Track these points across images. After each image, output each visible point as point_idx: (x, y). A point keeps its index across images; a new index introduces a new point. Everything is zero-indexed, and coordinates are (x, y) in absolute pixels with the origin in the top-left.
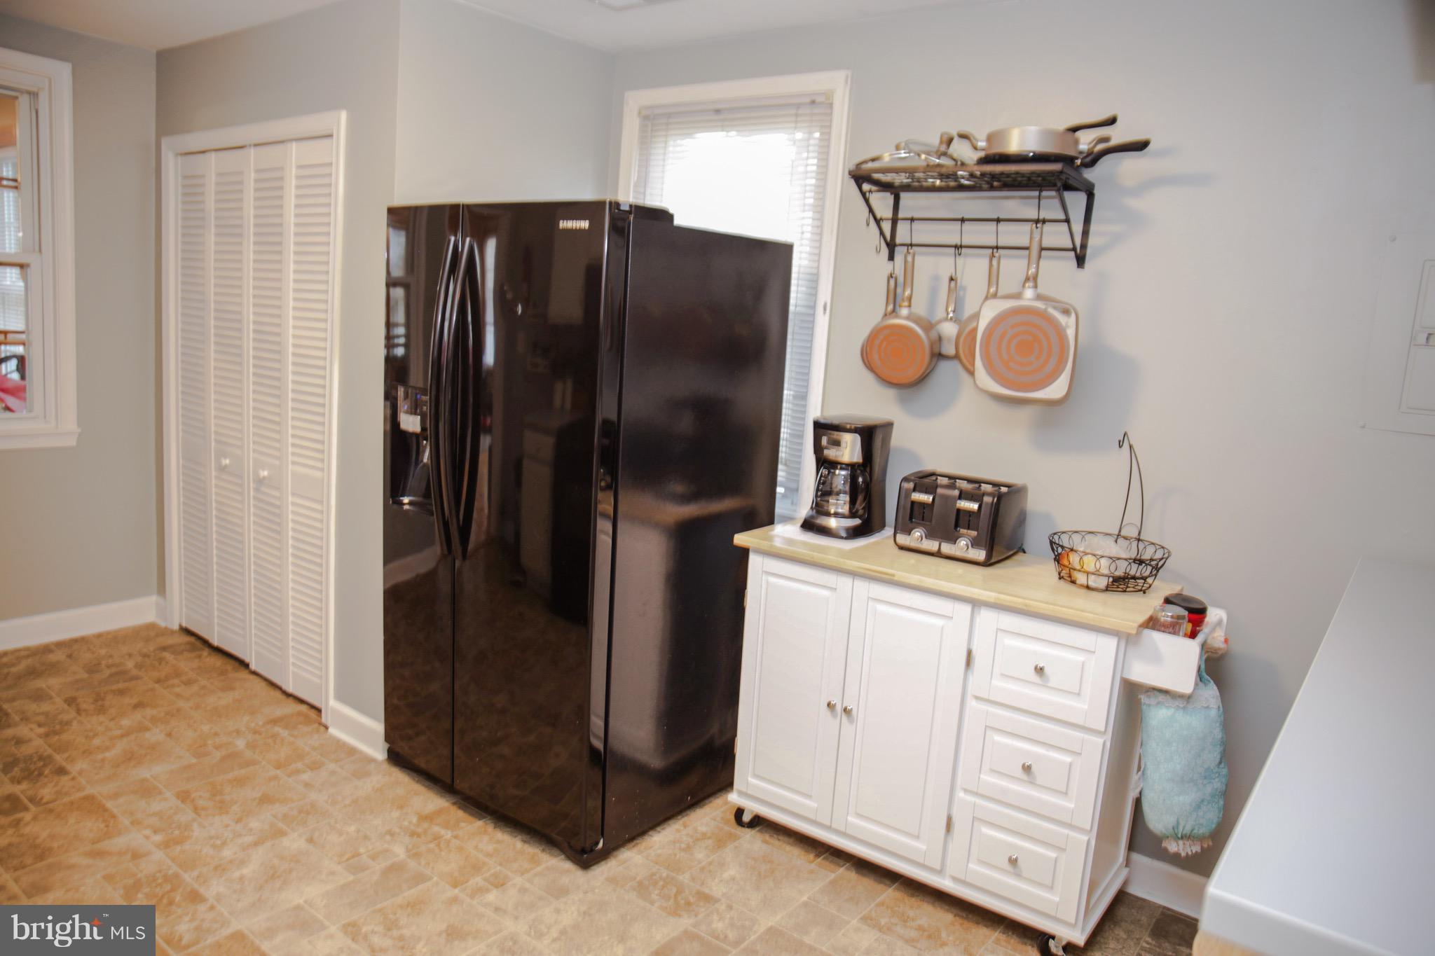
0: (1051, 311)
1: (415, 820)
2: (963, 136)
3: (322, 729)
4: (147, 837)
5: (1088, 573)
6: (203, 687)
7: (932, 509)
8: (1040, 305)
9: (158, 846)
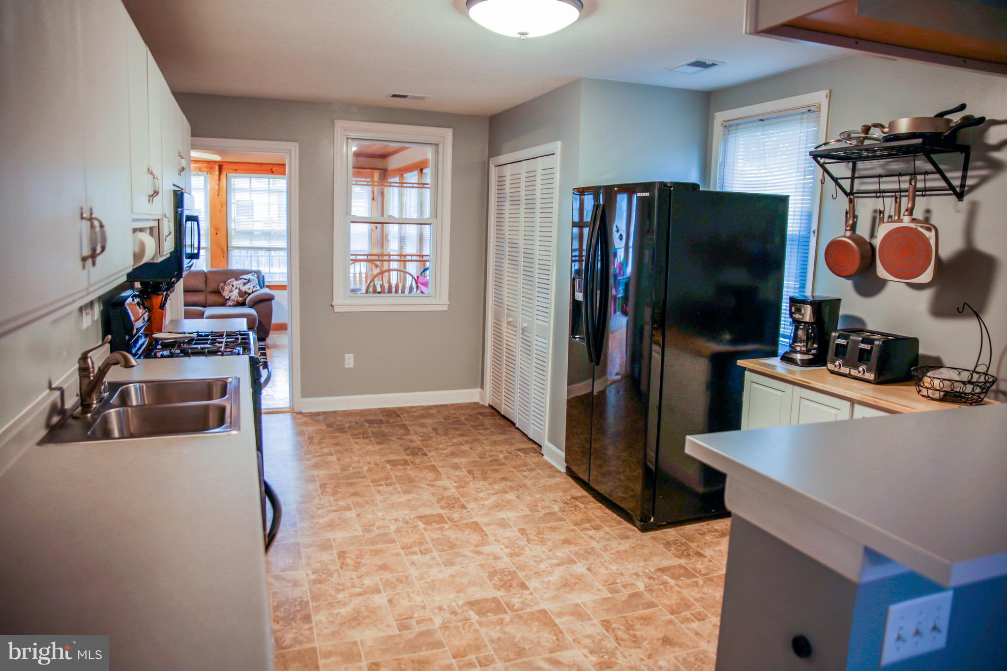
0: (920, 229)
1: (569, 498)
2: (875, 126)
3: (541, 456)
4: (451, 483)
5: (927, 388)
6: (492, 432)
7: (847, 348)
8: (913, 225)
9: (454, 487)
